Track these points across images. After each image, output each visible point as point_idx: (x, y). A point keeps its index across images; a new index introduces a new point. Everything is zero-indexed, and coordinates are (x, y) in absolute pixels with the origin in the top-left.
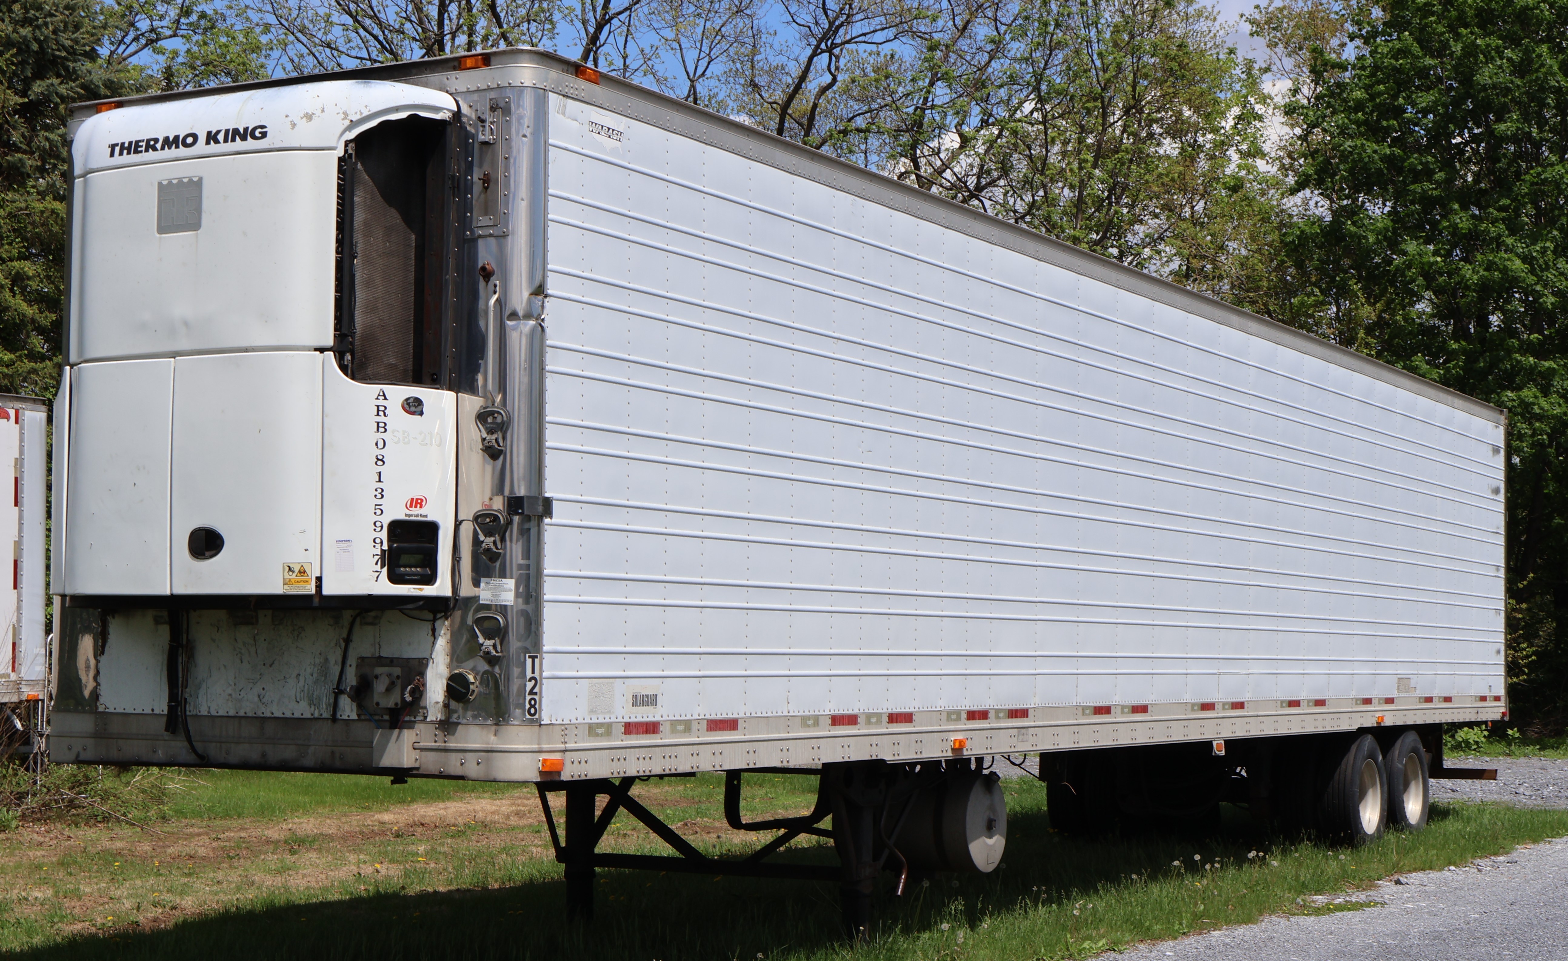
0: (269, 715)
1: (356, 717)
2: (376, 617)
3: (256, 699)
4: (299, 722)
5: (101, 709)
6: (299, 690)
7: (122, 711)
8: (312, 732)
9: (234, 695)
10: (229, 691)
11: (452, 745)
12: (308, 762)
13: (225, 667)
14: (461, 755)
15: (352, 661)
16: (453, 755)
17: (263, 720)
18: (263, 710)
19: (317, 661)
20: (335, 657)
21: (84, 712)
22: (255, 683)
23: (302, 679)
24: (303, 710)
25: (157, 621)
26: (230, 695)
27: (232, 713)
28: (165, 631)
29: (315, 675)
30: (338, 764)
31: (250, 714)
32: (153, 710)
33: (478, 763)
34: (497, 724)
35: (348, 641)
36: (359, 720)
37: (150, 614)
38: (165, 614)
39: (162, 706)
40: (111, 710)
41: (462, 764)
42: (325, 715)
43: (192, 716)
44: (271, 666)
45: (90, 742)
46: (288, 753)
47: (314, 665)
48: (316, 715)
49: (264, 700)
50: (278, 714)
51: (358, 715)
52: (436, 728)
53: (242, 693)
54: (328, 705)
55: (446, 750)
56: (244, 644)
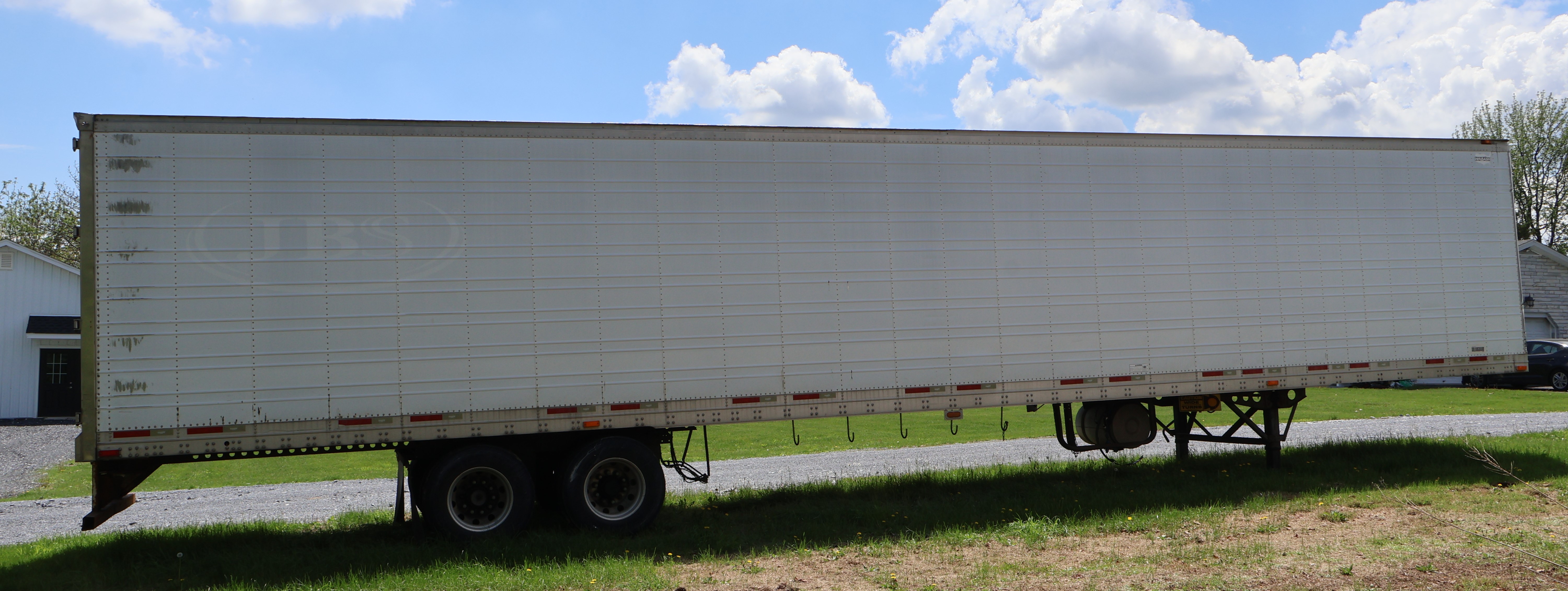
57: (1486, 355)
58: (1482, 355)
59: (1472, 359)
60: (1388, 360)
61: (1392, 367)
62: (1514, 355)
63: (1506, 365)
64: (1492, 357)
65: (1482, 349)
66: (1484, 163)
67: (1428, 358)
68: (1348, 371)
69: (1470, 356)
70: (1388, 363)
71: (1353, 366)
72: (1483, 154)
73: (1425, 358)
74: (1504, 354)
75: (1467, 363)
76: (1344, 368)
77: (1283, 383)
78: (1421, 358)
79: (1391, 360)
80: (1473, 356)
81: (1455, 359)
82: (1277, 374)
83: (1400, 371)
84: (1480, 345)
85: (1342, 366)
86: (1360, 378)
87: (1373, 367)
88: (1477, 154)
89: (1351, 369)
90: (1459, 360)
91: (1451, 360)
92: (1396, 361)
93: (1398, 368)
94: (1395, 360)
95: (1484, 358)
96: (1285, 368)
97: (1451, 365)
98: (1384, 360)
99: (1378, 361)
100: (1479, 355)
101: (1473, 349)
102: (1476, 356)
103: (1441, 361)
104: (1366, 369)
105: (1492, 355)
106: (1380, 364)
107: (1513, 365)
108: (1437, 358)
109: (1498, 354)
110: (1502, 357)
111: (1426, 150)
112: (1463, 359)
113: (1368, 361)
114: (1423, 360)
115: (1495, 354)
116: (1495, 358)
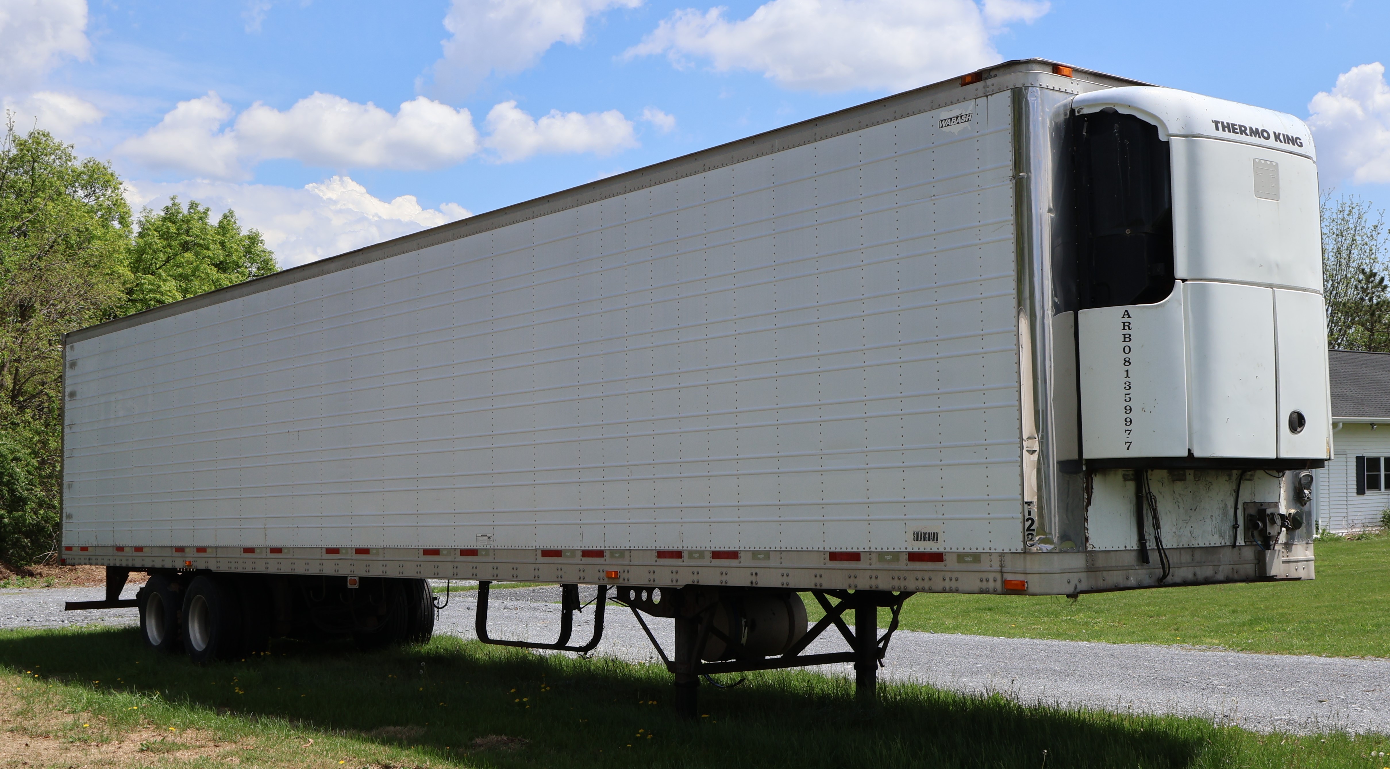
0: (1196, 546)
1: (1244, 544)
2: (1251, 475)
3: (1189, 534)
4: (1214, 549)
5: (1089, 549)
6: (1213, 527)
7: (1104, 549)
8: (1221, 556)
9: (1177, 533)
10: (1174, 530)
11: (1291, 558)
12: (1220, 577)
13: (1170, 512)
14: (1295, 564)
15: (1240, 506)
16: (1292, 564)
17: (1193, 549)
18: (1193, 542)
19: (1221, 506)
20: (1231, 503)
21: (1079, 552)
22: (1187, 523)
23: (1214, 518)
24: (1215, 541)
25: (1126, 478)
26: (1175, 533)
27: (1175, 546)
28: (1131, 486)
29: (1221, 516)
30: (1236, 577)
31: (1186, 546)
32: (1125, 547)
33: (1304, 568)
34: (1307, 543)
35: (1237, 492)
36: (1246, 545)
37: (1120, 473)
38: (1131, 472)
39: (1133, 544)
40: (1097, 549)
41: (1296, 569)
42: (1228, 544)
43: (1152, 549)
44: (1195, 510)
45: (1083, 576)
46: (1207, 572)
47: (1219, 509)
48: (1223, 544)
49: (1193, 535)
50: (1202, 545)
51: (1245, 542)
52: (1283, 548)
53: (1181, 530)
54: (1230, 536)
55: (1289, 562)
56: (1180, 495)
57: (941, 550)
58: (935, 550)
59: (914, 557)
60: (768, 549)
61: (773, 562)
62: (1002, 555)
63: (984, 576)
64: (955, 556)
65: (934, 537)
66: (955, 129)
67: (833, 550)
68: (709, 564)
69: (910, 550)
70: (767, 554)
71: (717, 555)
72: (955, 111)
73: (827, 549)
74: (980, 550)
75: (903, 563)
76: (703, 557)
77: (625, 575)
78: (821, 549)
79: (773, 549)
80: (916, 550)
81: (881, 555)
82: (620, 561)
83: (785, 571)
84: (930, 528)
85: (701, 553)
86: (724, 578)
87: (745, 560)
88: (945, 113)
89: (713, 560)
90: (889, 558)
91: (874, 556)
92: (781, 552)
93: (783, 565)
94: (778, 549)
95: (938, 557)
96: (630, 551)
97: (873, 567)
98: (762, 549)
99: (752, 549)
100: (928, 550)
101: (918, 537)
102: (922, 550)
103: (854, 556)
104: (733, 562)
105: (954, 550)
106: (755, 554)
107: (998, 576)
108: (849, 550)
109: (967, 550)
110: (976, 557)
111: (848, 131)
112: (896, 555)
113: (737, 549)
114: (825, 552)
115: (961, 550)
116: (961, 557)
